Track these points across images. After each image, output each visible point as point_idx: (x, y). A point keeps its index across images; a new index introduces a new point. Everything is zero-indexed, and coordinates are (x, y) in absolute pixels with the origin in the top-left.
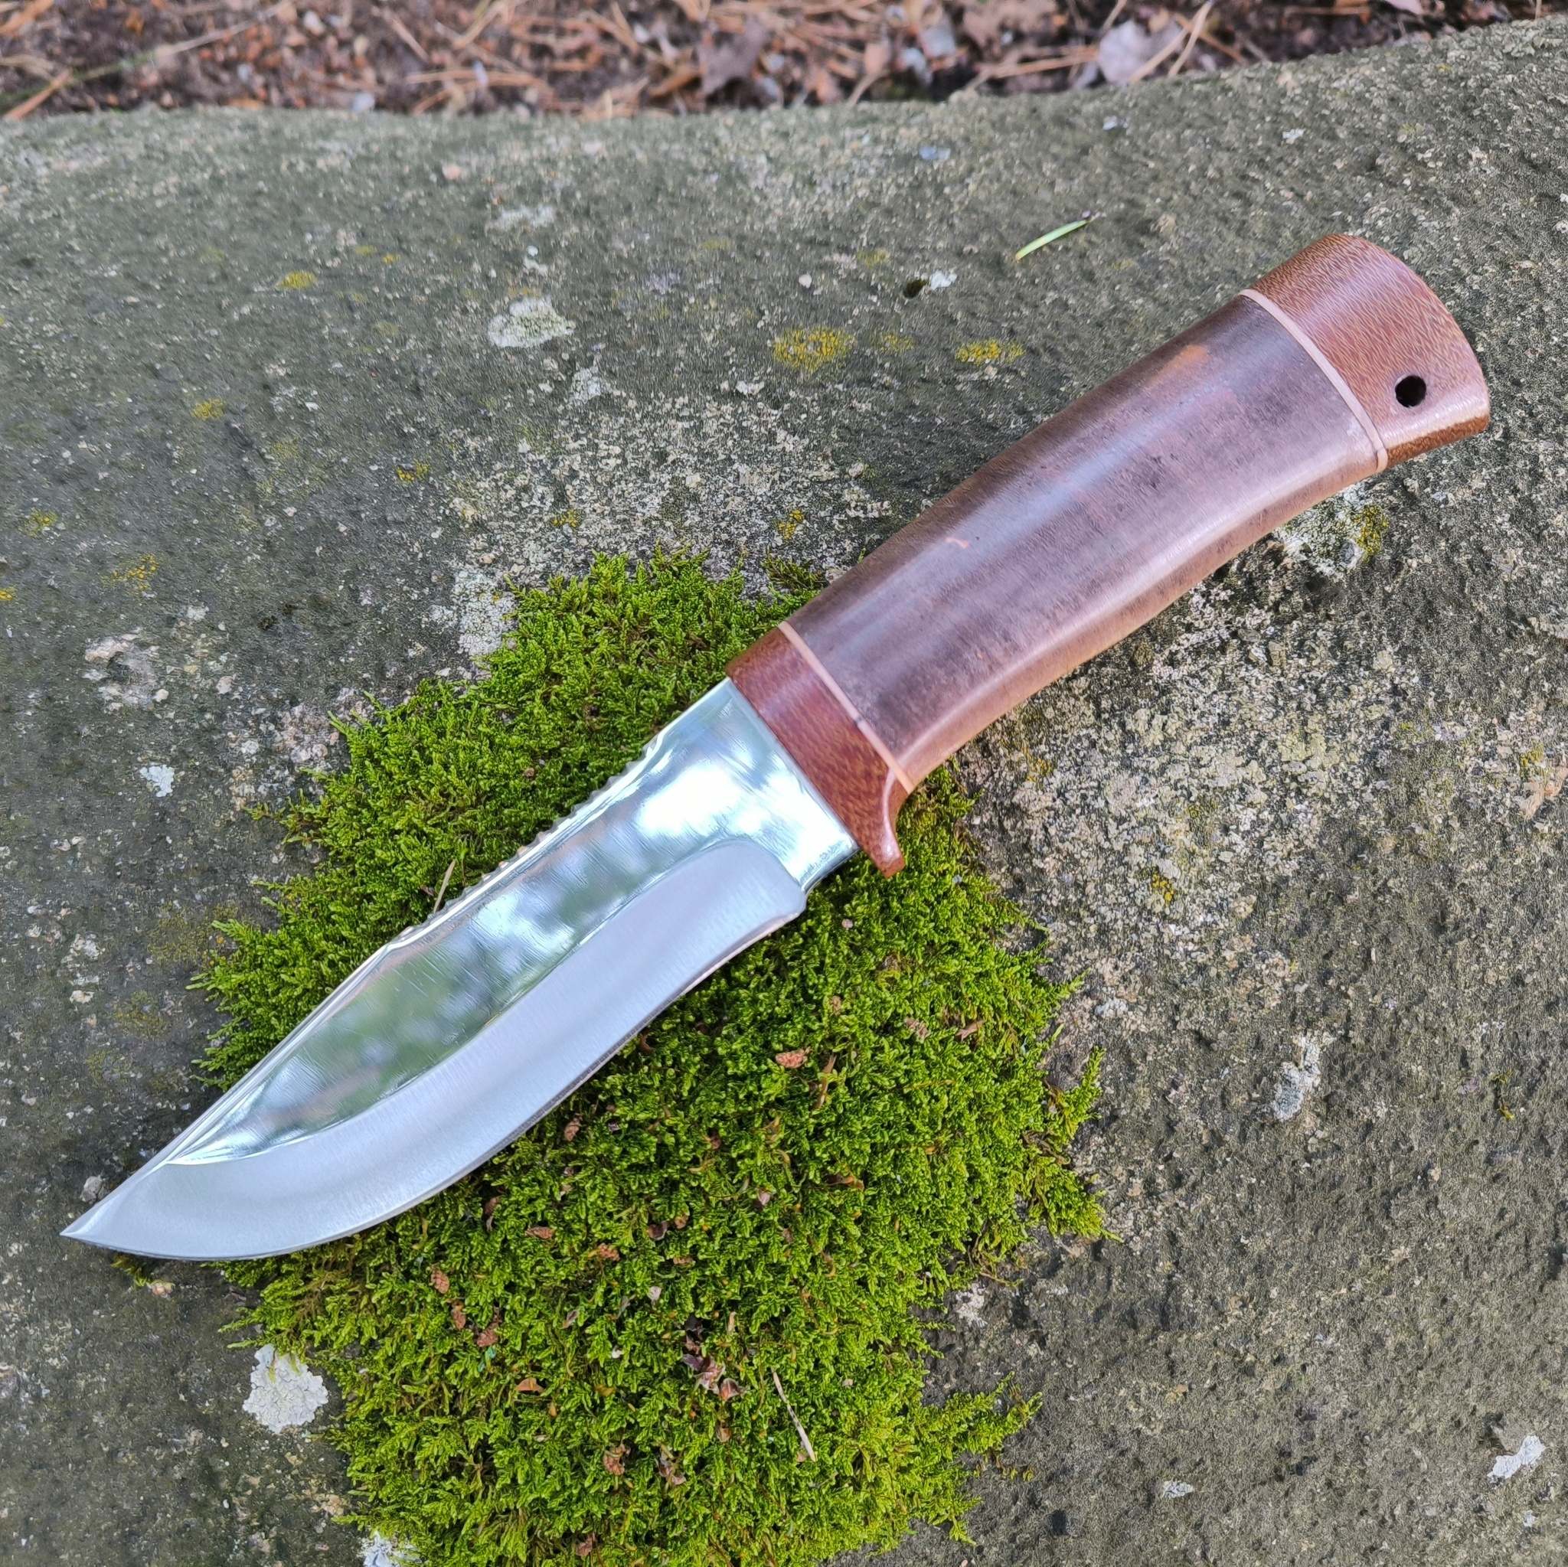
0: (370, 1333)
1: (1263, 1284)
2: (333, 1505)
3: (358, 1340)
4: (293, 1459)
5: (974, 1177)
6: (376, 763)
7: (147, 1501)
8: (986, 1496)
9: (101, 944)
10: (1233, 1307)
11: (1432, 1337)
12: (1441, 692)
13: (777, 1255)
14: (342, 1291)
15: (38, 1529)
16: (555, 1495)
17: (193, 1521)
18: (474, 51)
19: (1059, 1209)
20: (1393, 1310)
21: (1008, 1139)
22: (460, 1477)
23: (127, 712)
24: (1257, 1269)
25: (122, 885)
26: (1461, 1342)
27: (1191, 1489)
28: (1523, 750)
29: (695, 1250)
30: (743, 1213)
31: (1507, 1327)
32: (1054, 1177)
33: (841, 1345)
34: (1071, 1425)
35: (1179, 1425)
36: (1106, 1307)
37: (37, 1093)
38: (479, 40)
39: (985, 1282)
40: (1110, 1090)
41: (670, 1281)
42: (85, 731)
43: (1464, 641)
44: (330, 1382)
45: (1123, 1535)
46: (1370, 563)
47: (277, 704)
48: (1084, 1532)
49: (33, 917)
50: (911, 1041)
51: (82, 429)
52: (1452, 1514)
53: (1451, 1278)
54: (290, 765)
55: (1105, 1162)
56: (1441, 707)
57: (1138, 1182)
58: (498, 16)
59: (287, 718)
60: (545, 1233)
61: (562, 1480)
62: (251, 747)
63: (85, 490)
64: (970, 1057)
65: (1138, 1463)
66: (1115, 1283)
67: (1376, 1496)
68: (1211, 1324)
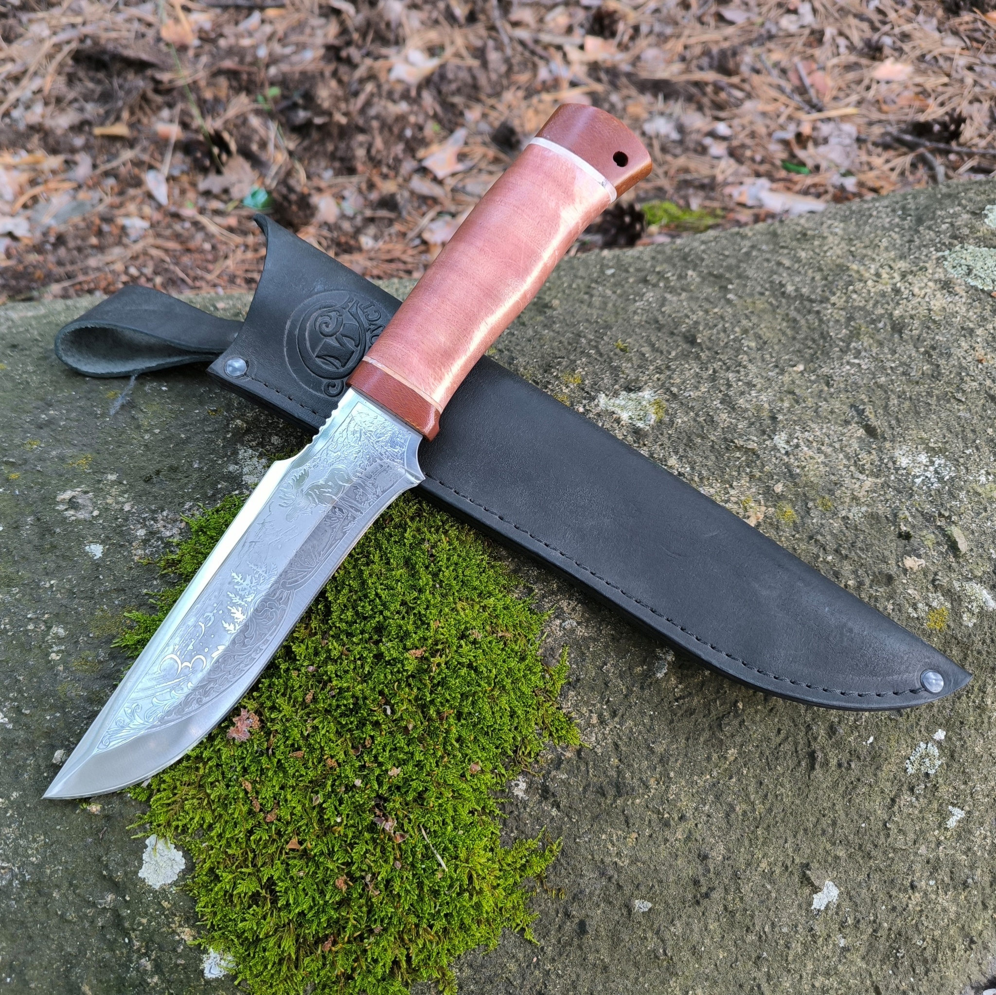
0: (209, 819)
1: (666, 770)
2: (187, 935)
3: (202, 826)
4: (165, 904)
5: (513, 714)
6: (205, 533)
7: (82, 944)
8: (541, 912)
9: (66, 629)
10: (652, 782)
11: (760, 808)
12: (700, 474)
13: (418, 757)
14: (193, 798)
15: (17, 971)
16: (311, 908)
17: (107, 955)
18: (217, 281)
19: (557, 730)
20: (736, 789)
21: (527, 690)
22: (258, 906)
23: (78, 521)
24: (661, 761)
25: (77, 601)
26: (775, 811)
27: (650, 905)
28: (743, 498)
29: (376, 757)
30: (399, 736)
31: (797, 802)
32: (553, 713)
33: (455, 811)
34: (580, 858)
35: (637, 860)
36: (588, 785)
37: (30, 708)
38: (219, 277)
39: (524, 773)
40: (574, 666)
41: (365, 776)
42: (58, 530)
43: (708, 453)
44: (187, 854)
45: (618, 938)
46: (660, 422)
47: (154, 512)
48: (597, 936)
49: (31, 619)
50: (474, 642)
51: (51, 405)
52: (796, 932)
53: (762, 770)
54: (161, 539)
55: (577, 705)
56: (701, 479)
57: (595, 716)
58: (227, 267)
59: (160, 517)
60: (299, 754)
61: (314, 899)
62: (141, 533)
63: (53, 430)
64: (503, 650)
65: (619, 887)
66: (591, 771)
67: (752, 917)
68: (643, 794)
